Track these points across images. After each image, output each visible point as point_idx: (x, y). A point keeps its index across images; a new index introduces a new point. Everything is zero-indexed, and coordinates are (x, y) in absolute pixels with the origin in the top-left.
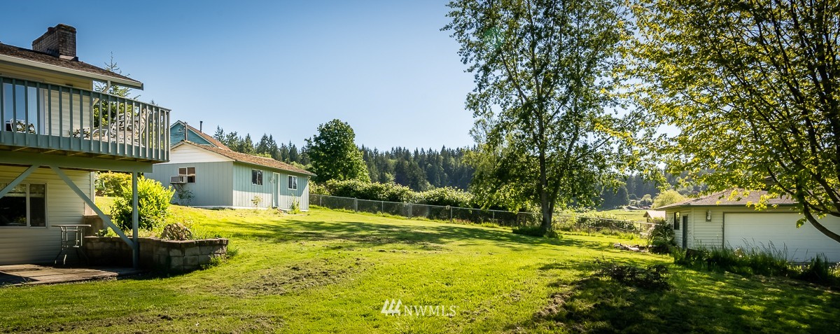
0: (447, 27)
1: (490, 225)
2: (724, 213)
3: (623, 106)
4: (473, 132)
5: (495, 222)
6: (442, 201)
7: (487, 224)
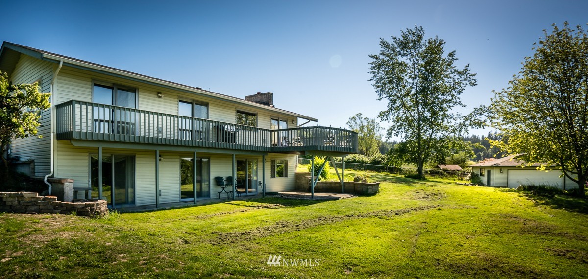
0: (371, 80)
1: (386, 173)
2: (508, 170)
3: (454, 119)
4: (349, 123)
5: (388, 172)
6: (355, 161)
7: (384, 173)
